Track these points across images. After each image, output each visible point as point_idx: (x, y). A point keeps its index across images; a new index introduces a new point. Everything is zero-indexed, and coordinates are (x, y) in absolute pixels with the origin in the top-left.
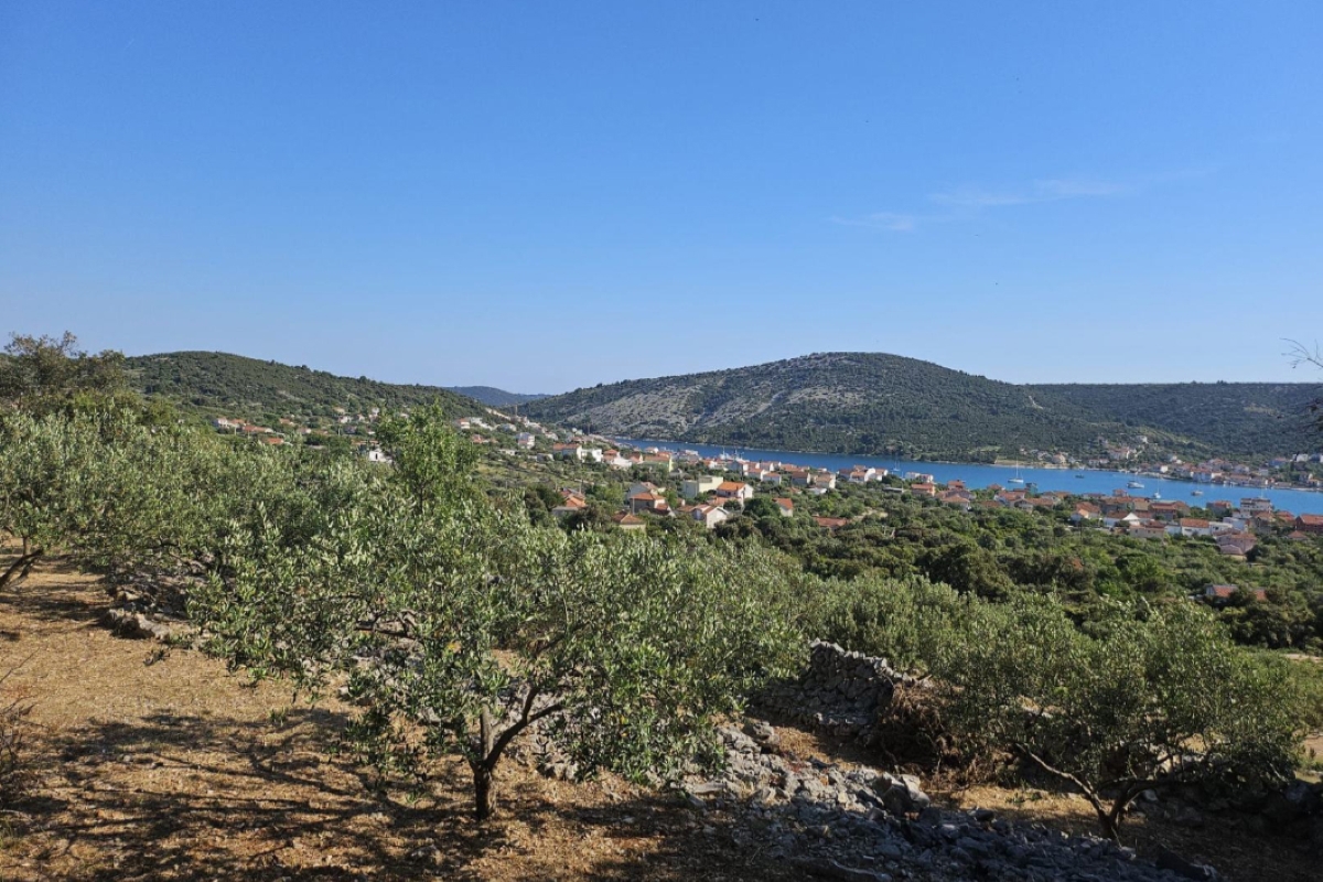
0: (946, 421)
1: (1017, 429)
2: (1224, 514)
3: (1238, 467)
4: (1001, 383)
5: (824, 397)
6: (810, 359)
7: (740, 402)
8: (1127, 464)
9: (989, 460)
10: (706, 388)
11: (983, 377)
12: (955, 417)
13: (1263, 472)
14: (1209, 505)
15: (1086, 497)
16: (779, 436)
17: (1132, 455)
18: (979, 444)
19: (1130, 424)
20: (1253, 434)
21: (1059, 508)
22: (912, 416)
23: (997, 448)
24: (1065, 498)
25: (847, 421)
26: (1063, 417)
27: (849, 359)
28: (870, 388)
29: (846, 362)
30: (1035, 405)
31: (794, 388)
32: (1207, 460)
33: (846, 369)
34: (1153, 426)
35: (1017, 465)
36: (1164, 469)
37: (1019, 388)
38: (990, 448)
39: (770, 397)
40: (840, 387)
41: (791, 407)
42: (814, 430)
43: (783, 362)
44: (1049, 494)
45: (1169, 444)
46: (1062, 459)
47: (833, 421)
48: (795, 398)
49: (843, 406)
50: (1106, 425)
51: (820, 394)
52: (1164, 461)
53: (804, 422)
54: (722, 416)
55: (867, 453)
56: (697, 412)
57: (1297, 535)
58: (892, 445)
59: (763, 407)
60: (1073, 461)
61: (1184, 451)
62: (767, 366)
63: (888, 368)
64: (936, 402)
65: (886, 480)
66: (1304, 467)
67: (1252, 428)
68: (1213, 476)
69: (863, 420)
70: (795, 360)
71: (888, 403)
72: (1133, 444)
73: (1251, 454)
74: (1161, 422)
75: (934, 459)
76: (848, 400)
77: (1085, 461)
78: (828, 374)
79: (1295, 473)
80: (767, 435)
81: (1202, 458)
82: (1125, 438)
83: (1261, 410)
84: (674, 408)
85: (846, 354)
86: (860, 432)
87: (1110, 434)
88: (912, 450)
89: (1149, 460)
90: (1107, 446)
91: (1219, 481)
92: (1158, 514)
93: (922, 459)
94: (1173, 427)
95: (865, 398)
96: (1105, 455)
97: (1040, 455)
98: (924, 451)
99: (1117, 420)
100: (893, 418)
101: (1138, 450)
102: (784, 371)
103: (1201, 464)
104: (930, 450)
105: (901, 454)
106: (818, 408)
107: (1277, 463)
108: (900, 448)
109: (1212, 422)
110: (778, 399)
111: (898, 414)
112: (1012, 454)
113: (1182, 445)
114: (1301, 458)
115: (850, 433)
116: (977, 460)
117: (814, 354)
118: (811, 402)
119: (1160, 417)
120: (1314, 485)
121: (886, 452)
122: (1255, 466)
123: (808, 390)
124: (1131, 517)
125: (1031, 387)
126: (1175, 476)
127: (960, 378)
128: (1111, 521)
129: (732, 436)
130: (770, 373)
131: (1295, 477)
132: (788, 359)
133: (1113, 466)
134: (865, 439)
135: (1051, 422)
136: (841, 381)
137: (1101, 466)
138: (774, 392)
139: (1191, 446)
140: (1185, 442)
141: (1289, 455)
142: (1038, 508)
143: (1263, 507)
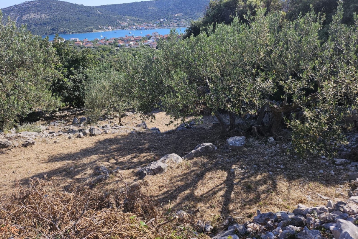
0: (76, 20)
1: (96, 20)
2: (149, 38)
3: (150, 24)
4: (88, 6)
5: (35, 17)
6: (25, 4)
8: (126, 27)
9: (91, 31)
11: (82, 5)
12: (78, 19)
13: (155, 25)
14: (146, 36)
15: (119, 38)
17: (126, 24)
18: (87, 26)
19: (124, 15)
20: (151, 15)
21: (114, 43)
22: (65, 20)
23: (93, 27)
24: (115, 39)
25: (45, 24)
26: (107, 16)
27: (39, 3)
28: (49, 12)
29: (38, 4)
30: (99, 13)
31: (23, 15)
32: (143, 23)
33: (39, 6)
34: (129, 16)
35: (99, 31)
36: (134, 27)
37: (93, 7)
38: (91, 27)
39: (15, 19)
40: (39, 13)
41: (24, 21)
42: (35, 28)
43: (15, 6)
44: (110, 39)
45: (134, 20)
46: (110, 28)
47: (41, 24)
48: (24, 18)
49: (42, 19)
50: (118, 16)
51: (33, 16)
52: (134, 25)
53: (31, 26)
55: (55, 34)
58: (62, 30)
60: (113, 28)
62: (10, 7)
63: (53, 5)
64: (71, 14)
66: (162, 22)
67: (151, 14)
68: (145, 27)
69: (50, 23)
70: (20, 4)
71: (56, 16)
72: (126, 21)
73: (151, 20)
74: (131, 14)
75: (76, 33)
76: (43, 17)
77: (116, 28)
78: (33, 9)
79: (161, 24)
81: (142, 23)
82: (123, 20)
83: (152, 8)
85: (37, 1)
86: (51, 27)
87: (120, 19)
88: (68, 31)
89: (130, 25)
90: (120, 23)
91: (146, 29)
92: (136, 40)
93: (73, 33)
94: (133, 15)
95: (49, 16)
96: (120, 25)
97: (104, 27)
98: (72, 30)
99: (120, 15)
100: (60, 22)
101: (127, 23)
102: (17, 9)
103: (142, 25)
104: (74, 30)
105: (66, 32)
106: (34, 21)
107: (158, 22)
108: (65, 31)
109: (142, 13)
110: (19, 19)
111: (61, 20)
112: (97, 28)
113: (137, 20)
114: (162, 20)
115: (47, 28)
116: (88, 31)
117: (26, 2)
118: (31, 19)
119: (130, 13)
120: (165, 27)
121: (61, 33)
122: (153, 24)
123: (28, 15)
124: (131, 43)
125: (97, 7)
126: (137, 29)
127: (76, 6)
128: (127, 44)
130: (12, 10)
131: (161, 25)
132: (17, 4)
133: (123, 28)
134: (53, 29)
135: (104, 17)
136: (39, 11)
137: (120, 29)
138: (16, 17)
139: (139, 20)
140: (137, 19)
141: (159, 19)
142: (109, 44)
143: (156, 34)
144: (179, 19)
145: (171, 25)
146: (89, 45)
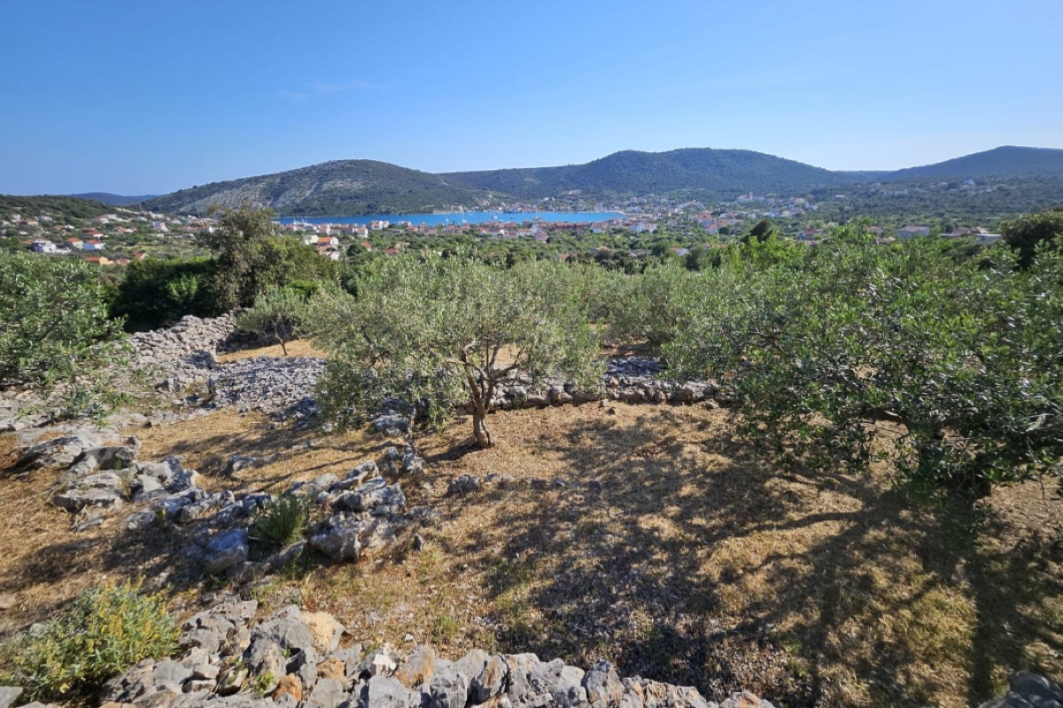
0: (407, 194)
1: (439, 195)
2: (530, 226)
3: (526, 205)
4: (428, 174)
5: (342, 185)
7: (293, 191)
8: (487, 208)
9: (431, 212)
10: (270, 184)
11: (419, 171)
12: (411, 192)
13: (535, 206)
14: (523, 223)
15: (478, 224)
16: (323, 209)
17: (487, 204)
18: (424, 204)
19: (483, 189)
20: (529, 190)
21: (472, 231)
22: (390, 193)
23: (433, 206)
25: (357, 198)
26: (457, 188)
27: (350, 164)
28: (365, 179)
29: (348, 165)
30: (444, 183)
31: (324, 181)
32: (515, 203)
33: (349, 169)
34: (492, 190)
35: (443, 213)
36: (500, 209)
37: (435, 175)
38: (430, 206)
39: (311, 187)
40: (349, 179)
41: (324, 192)
42: (341, 204)
43: (313, 167)
45: (500, 198)
46: (461, 208)
47: (350, 198)
48: (325, 187)
49: (353, 190)
50: (475, 191)
51: (339, 184)
52: (499, 205)
53: (334, 200)
54: (284, 200)
55: (374, 213)
56: (269, 199)
57: (556, 231)
58: (384, 208)
59: (308, 193)
60: (465, 208)
61: (505, 200)
62: (304, 169)
63: (371, 168)
64: (400, 185)
65: (390, 227)
66: (547, 203)
67: (527, 188)
68: (519, 210)
69: (366, 196)
71: (376, 186)
72: (487, 198)
73: (529, 199)
74: (495, 188)
75: (406, 213)
76: (355, 186)
77: (470, 208)
78: (340, 172)
80: (315, 209)
81: (513, 202)
82: (483, 196)
83: (530, 180)
84: (252, 198)
85: (347, 161)
86: (365, 204)
87: (477, 194)
88: (394, 210)
89: (494, 205)
90: (477, 201)
92: (509, 228)
94: (499, 190)
95: (364, 185)
96: (477, 205)
97: (452, 207)
98: (400, 210)
99: (478, 188)
100: (381, 195)
101: (489, 201)
103: (513, 205)
104: (403, 209)
105: (390, 213)
106: (340, 192)
107: (539, 202)
108: (388, 209)
109: (513, 187)
110: (316, 188)
111: (383, 192)
112: (440, 208)
113: (505, 198)
114: (547, 199)
115: (361, 204)
116: (425, 212)
117: (330, 162)
118: (335, 189)
119: (494, 186)
120: (552, 210)
121: (382, 213)
122: (532, 204)
123: (332, 182)
124: (502, 231)
125: (441, 175)
127: (408, 171)
128: (495, 234)
129: (295, 211)
130: (307, 173)
131: (545, 207)
132: (316, 165)
133: (481, 210)
134: (369, 206)
135: (453, 191)
136: (349, 176)
137: (477, 210)
138: (312, 184)
139: (508, 197)
140: (505, 196)
141: (542, 198)
142: (464, 232)
143: (541, 221)
144: (575, 199)
145: (562, 208)
146: (431, 232)
